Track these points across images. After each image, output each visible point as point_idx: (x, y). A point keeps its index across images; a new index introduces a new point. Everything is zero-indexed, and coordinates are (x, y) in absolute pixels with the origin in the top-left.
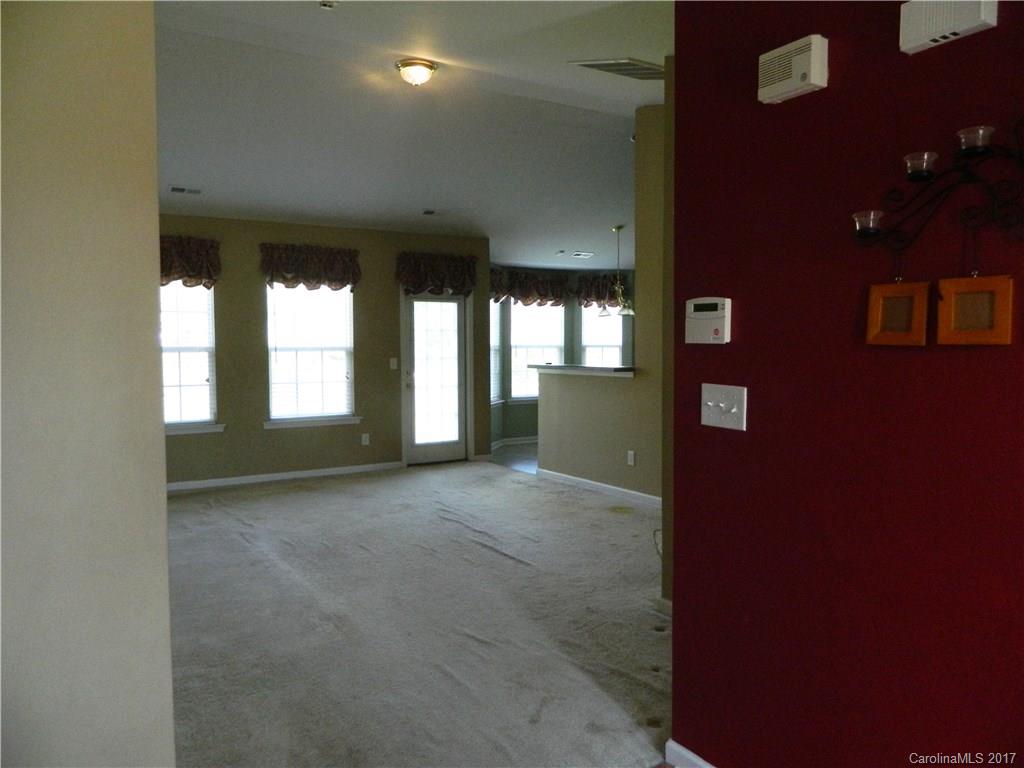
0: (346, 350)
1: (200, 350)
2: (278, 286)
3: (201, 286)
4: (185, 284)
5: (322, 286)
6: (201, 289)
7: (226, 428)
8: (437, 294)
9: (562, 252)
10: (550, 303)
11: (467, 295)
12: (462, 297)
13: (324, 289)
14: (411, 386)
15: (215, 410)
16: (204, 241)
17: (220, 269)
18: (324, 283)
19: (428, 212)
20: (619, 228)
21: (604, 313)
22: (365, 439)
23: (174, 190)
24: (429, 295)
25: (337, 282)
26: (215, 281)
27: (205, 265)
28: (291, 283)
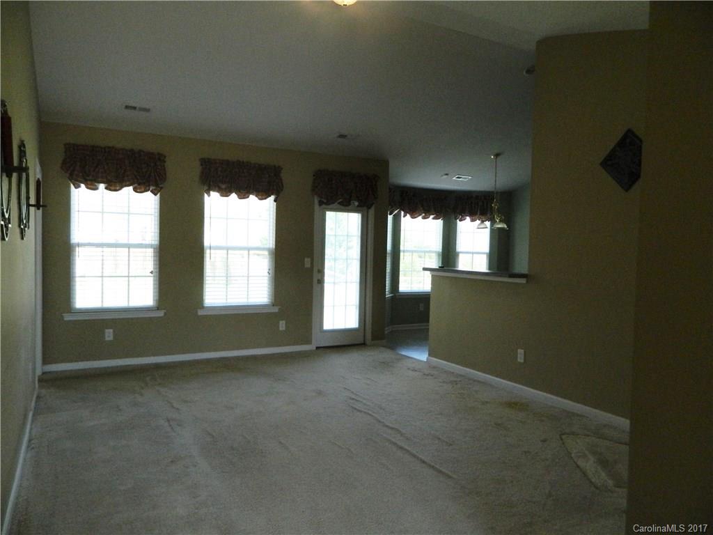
0: (269, 250)
1: (146, 246)
2: (215, 195)
3: (149, 193)
4: (135, 190)
5: (251, 196)
6: (149, 194)
7: (165, 314)
8: (345, 206)
9: (447, 174)
10: (432, 217)
11: (369, 208)
12: (365, 208)
13: (253, 198)
14: (321, 282)
15: (157, 298)
16: (152, 154)
17: (165, 179)
18: (252, 193)
19: (342, 136)
20: (497, 155)
21: (482, 226)
22: (282, 325)
23: (127, 107)
24: (339, 206)
25: (263, 194)
26: (162, 188)
27: (152, 174)
28: (225, 192)
